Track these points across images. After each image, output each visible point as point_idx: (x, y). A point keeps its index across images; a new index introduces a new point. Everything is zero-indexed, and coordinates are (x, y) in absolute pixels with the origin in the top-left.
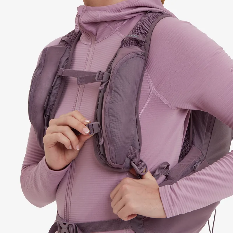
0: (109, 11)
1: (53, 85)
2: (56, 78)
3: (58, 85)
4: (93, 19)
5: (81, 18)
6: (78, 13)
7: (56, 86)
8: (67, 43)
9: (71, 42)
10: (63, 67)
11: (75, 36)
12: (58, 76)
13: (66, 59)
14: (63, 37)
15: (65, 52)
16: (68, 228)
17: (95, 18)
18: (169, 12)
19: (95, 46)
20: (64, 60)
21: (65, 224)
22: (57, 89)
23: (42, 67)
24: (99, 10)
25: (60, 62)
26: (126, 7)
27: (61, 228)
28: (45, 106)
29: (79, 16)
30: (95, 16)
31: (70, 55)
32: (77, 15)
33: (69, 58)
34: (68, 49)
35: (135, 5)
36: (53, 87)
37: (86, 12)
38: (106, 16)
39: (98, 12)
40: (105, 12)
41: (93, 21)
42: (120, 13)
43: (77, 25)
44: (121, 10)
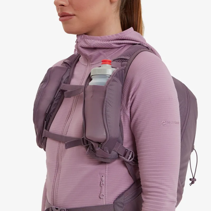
0: (100, 41)
1: (55, 96)
2: (58, 91)
3: (59, 97)
4: (88, 45)
6: (77, 40)
7: (58, 97)
8: (68, 65)
9: (72, 63)
10: (64, 83)
11: (75, 59)
12: (60, 90)
13: (67, 77)
14: (65, 60)
15: (66, 71)
17: (89, 44)
19: (90, 67)
20: (65, 78)
21: (57, 209)
22: (58, 100)
23: (48, 81)
25: (62, 79)
26: (115, 39)
28: (47, 112)
29: (78, 42)
30: (90, 44)
31: (70, 73)
32: (76, 41)
33: (69, 76)
34: (69, 69)
35: (122, 38)
36: (55, 98)
37: (83, 39)
38: (98, 43)
39: (92, 40)
40: (98, 41)
41: (88, 47)
42: (109, 42)
43: (76, 49)
44: (110, 41)
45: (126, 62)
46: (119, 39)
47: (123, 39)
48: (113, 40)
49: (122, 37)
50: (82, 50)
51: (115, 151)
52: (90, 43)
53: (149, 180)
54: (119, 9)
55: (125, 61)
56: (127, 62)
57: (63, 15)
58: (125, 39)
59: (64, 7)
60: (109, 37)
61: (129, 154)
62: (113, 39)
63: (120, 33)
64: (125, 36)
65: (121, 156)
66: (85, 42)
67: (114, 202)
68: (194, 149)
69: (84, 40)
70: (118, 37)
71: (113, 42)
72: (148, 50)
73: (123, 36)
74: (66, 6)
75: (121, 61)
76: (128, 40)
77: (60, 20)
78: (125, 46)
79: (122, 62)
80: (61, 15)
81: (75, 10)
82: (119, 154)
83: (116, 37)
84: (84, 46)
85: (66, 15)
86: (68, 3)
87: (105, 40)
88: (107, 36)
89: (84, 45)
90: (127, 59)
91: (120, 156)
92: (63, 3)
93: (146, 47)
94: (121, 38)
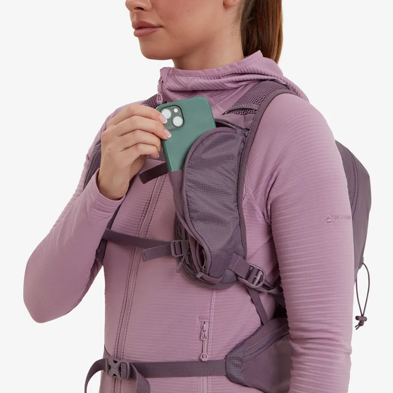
0: (204, 78)
4: (182, 87)
5: (164, 84)
6: (161, 78)
16: (120, 369)
17: (183, 84)
18: (288, 83)
21: (115, 362)
24: (190, 75)
26: (229, 73)
27: (110, 367)
29: (163, 81)
30: (185, 84)
32: (160, 80)
37: (173, 77)
38: (201, 83)
39: (189, 78)
40: (199, 78)
41: (182, 90)
42: (220, 80)
43: (160, 94)
44: (221, 77)
45: (253, 113)
46: (237, 72)
47: (243, 72)
48: (225, 76)
49: (242, 70)
50: (171, 95)
51: (231, 270)
52: (185, 82)
53: (308, 320)
54: (241, 18)
55: (250, 112)
56: (255, 113)
57: (141, 26)
58: (246, 72)
59: (144, 12)
60: (218, 70)
61: (257, 275)
62: (226, 74)
63: (239, 64)
64: (247, 67)
65: (241, 277)
66: (177, 82)
67: (226, 356)
68: (363, 264)
69: (175, 77)
70: (234, 70)
71: (226, 79)
72: (288, 90)
73: (243, 68)
74: (146, 11)
75: (244, 112)
76: (251, 73)
77: (136, 35)
78: (247, 85)
79: (246, 114)
80: (137, 26)
81: (161, 18)
82: (237, 275)
83: (230, 70)
84: (175, 88)
85: (144, 25)
86: (151, 6)
87: (212, 77)
88: (215, 69)
89: (174, 86)
90: (253, 109)
91: (240, 279)
92: (142, 5)
93: (284, 85)
94: (240, 72)
